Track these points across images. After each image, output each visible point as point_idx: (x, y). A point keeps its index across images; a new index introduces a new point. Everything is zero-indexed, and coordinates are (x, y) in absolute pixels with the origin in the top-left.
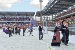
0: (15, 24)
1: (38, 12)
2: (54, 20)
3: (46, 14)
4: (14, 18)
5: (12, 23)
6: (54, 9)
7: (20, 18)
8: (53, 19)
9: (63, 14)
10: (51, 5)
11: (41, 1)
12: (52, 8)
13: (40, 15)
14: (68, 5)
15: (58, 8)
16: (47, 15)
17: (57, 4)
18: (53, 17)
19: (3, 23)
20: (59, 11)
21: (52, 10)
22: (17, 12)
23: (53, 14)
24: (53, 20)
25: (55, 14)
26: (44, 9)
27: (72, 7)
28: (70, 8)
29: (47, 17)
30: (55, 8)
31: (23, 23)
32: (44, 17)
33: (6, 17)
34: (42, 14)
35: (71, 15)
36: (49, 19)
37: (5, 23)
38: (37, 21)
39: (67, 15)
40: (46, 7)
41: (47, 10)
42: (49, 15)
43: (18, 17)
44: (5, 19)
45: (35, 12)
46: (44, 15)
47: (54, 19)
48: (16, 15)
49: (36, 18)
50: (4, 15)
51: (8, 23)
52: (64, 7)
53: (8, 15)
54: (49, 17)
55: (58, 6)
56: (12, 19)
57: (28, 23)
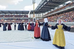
0: (14, 20)
4: (13, 15)
5: (11, 19)
9: (51, 13)
10: (41, 6)
11: (34, 3)
14: (54, 6)
15: (47, 8)
16: (39, 13)
17: (46, 5)
18: (43, 15)
19: (4, 19)
20: (47, 11)
21: (42, 9)
23: (43, 13)
25: (45, 13)
26: (36, 9)
27: (58, 7)
28: (56, 8)
30: (45, 8)
31: (20, 19)
32: (36, 15)
33: (7, 15)
35: (56, 14)
37: (7, 19)
39: (53, 13)
40: (38, 7)
41: (38, 9)
43: (16, 15)
45: (29, 11)
46: (36, 13)
47: (44, 17)
48: (15, 13)
49: (30, 16)
50: (5, 13)
51: (9, 19)
52: (51, 7)
53: (9, 13)
55: (47, 7)
57: (24, 19)
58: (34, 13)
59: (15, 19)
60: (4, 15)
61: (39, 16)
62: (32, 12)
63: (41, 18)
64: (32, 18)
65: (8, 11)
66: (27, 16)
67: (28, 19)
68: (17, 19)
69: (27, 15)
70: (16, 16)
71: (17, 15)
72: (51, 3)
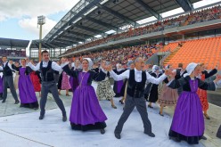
1: (35, 41)
6: (64, 39)
8: (61, 54)
9: (78, 48)
10: (59, 31)
13: (39, 48)
15: (70, 37)
16: (51, 47)
17: (68, 31)
18: (60, 51)
20: (71, 43)
21: (60, 40)
23: (61, 46)
25: (64, 47)
26: (46, 37)
27: (92, 38)
28: (89, 40)
29: (51, 52)
30: (66, 37)
36: (54, 55)
39: (84, 50)
40: (50, 33)
41: (51, 39)
46: (46, 47)
52: (79, 37)
54: (55, 52)
55: (71, 35)
58: (40, 45)
69: (23, 50)
72: (79, 29)
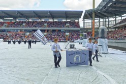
0: (45, 34)
1: (88, 11)
2: (118, 28)
3: (103, 15)
4: (45, 22)
6: (120, 5)
7: (56, 22)
8: (116, 24)
12: (115, 4)
13: (92, 18)
16: (105, 16)
18: (116, 20)
19: (25, 30)
22: (50, 12)
23: (116, 15)
24: (116, 28)
26: (99, 6)
29: (105, 21)
31: (60, 30)
33: (30, 20)
34: (96, 15)
36: (109, 25)
37: (30, 31)
38: (85, 27)
42: (108, 17)
43: (51, 20)
44: (28, 24)
45: (82, 12)
47: (118, 25)
48: (49, 17)
50: (27, 17)
53: (35, 17)
54: (109, 21)
56: (41, 24)
57: (69, 31)
58: (93, 15)
59: (48, 30)
60: (25, 22)
61: (107, 23)
62: (89, 15)
63: (110, 28)
64: (87, 29)
65: (34, 12)
66: (77, 25)
67: (78, 31)
68: (54, 31)
69: (76, 21)
70: (50, 24)
71: (54, 22)
